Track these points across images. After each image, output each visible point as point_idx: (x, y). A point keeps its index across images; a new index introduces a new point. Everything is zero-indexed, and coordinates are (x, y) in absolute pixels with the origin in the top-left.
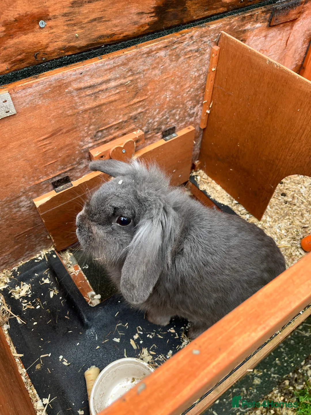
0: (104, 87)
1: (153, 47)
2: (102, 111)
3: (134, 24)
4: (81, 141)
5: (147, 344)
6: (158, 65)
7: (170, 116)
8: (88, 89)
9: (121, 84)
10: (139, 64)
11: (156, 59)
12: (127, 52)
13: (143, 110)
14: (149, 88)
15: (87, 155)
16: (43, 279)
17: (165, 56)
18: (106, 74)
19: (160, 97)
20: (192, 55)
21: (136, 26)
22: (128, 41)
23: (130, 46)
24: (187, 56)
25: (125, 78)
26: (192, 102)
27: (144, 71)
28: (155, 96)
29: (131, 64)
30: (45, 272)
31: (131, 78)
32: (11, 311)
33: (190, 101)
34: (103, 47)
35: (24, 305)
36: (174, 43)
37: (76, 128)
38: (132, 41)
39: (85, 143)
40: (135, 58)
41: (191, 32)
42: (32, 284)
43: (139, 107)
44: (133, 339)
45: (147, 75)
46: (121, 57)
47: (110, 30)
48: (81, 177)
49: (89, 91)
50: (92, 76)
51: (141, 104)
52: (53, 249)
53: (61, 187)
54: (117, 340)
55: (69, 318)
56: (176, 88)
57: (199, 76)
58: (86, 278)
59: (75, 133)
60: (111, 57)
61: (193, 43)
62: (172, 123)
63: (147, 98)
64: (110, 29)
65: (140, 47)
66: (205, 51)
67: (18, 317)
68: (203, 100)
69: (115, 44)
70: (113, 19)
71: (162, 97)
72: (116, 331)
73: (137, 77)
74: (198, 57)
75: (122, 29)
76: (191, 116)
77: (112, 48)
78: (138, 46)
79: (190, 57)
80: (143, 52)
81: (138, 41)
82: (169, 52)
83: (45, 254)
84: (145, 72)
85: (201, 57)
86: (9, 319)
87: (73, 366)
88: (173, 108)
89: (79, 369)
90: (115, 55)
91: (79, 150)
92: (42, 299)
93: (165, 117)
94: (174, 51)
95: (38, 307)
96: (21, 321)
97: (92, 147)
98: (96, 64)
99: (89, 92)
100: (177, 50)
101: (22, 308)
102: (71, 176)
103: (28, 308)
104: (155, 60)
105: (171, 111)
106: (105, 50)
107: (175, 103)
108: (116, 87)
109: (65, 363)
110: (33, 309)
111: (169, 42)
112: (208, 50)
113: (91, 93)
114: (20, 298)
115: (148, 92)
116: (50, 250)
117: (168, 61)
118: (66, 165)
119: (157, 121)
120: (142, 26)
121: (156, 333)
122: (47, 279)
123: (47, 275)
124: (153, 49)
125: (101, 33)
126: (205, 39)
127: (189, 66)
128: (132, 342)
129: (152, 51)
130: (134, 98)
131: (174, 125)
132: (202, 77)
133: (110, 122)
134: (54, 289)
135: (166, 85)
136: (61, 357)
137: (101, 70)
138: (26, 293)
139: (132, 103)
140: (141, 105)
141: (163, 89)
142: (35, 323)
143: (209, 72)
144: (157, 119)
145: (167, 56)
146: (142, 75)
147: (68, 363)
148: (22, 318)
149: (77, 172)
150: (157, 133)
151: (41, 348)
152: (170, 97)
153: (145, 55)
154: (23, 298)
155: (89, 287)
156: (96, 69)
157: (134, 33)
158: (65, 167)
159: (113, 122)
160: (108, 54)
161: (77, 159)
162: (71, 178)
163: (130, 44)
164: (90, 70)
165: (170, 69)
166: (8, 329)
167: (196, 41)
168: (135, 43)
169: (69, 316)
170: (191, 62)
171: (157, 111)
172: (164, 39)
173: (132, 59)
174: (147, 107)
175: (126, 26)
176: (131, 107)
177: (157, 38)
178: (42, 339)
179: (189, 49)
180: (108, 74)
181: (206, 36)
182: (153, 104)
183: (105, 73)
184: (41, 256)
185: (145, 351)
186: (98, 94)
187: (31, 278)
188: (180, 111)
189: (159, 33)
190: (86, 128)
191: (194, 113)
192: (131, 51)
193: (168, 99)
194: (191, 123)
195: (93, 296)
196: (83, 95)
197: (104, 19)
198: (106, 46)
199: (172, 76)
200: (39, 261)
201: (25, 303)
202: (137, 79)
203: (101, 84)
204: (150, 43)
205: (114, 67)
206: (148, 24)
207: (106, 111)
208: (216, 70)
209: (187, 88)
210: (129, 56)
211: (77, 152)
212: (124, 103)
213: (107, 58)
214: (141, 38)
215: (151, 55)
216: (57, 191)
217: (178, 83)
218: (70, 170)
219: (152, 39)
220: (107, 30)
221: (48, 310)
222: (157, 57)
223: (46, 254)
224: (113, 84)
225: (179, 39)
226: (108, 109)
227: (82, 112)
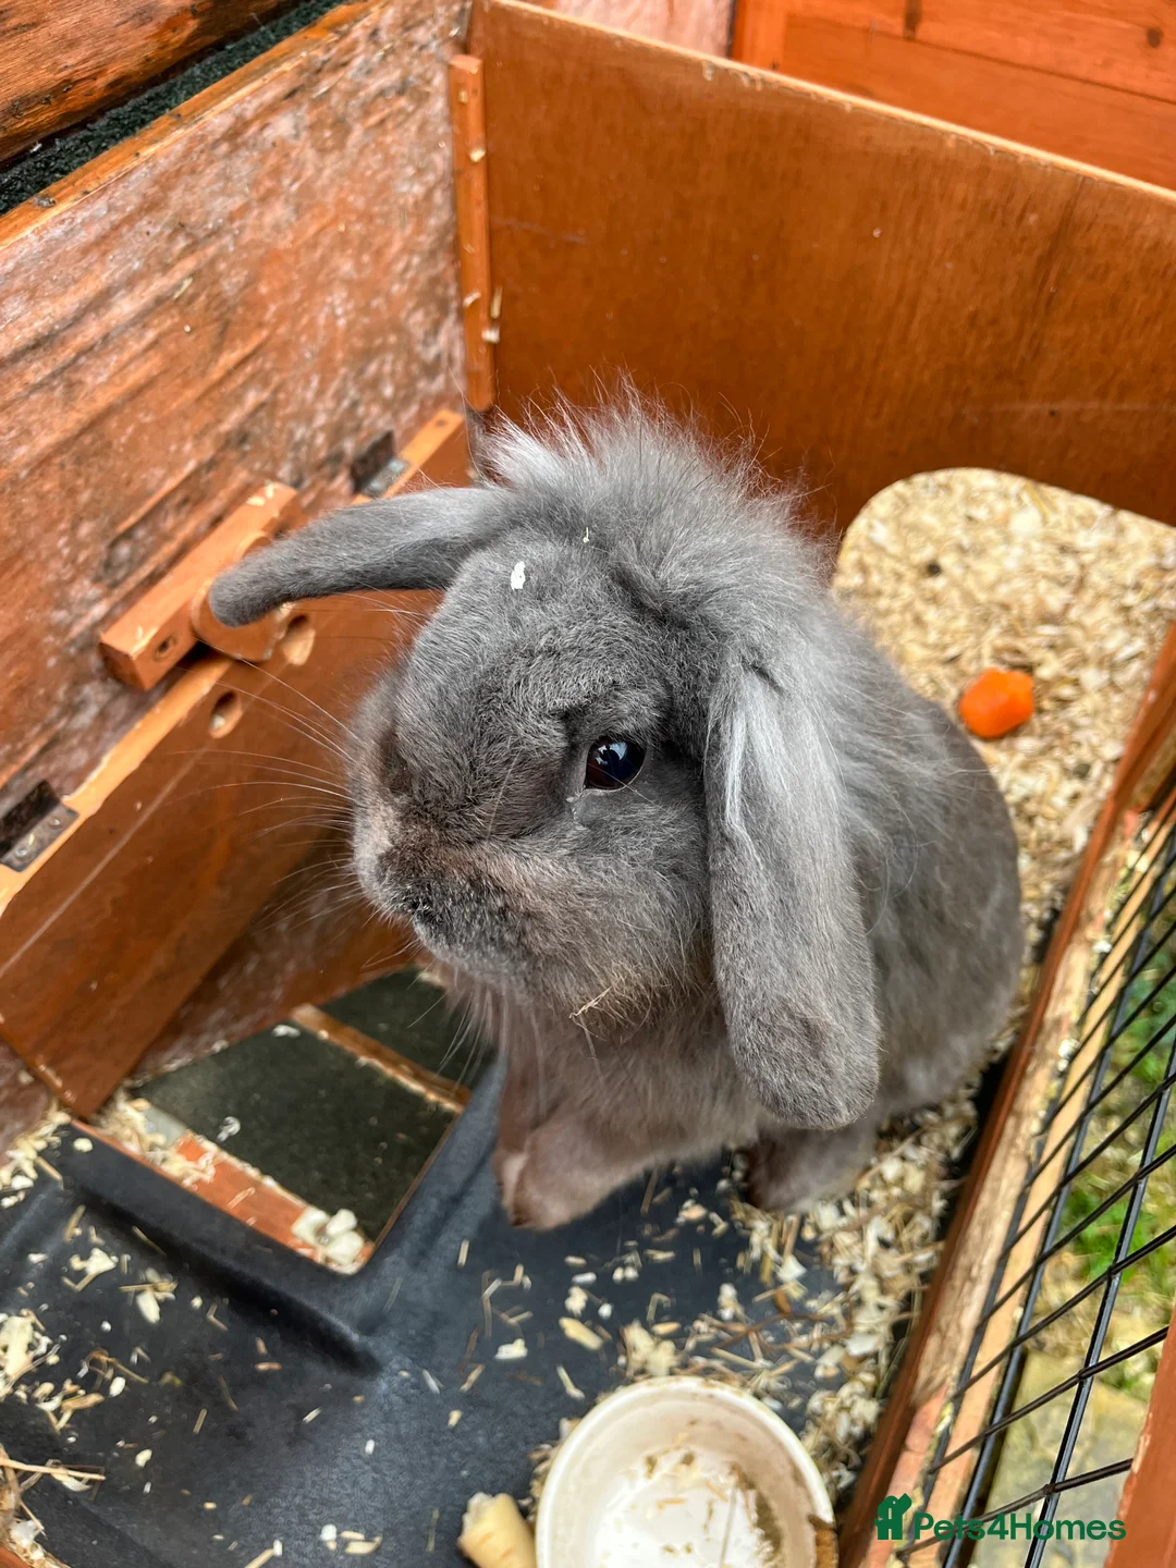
0: (92, 330)
1: (245, 105)
2: (109, 444)
3: (137, 20)
4: (58, 607)
5: (630, 1304)
6: (279, 181)
7: (361, 390)
8: (29, 356)
9: (160, 301)
10: (208, 190)
11: (265, 155)
12: (151, 150)
13: (265, 395)
14: (263, 289)
15: (94, 661)
16: (76, 1263)
17: (297, 136)
18: (87, 271)
19: (312, 323)
20: (387, 111)
21: (150, 28)
22: (131, 103)
23: (143, 123)
24: (373, 120)
25: (166, 268)
26: (427, 314)
27: (231, 218)
28: (295, 320)
29: (176, 197)
30: (73, 1230)
31: (189, 264)
32: (11, 1458)
33: (415, 309)
34: (37, 152)
35: (49, 1407)
36: (319, 71)
37: (19, 554)
38: (150, 99)
39: (76, 609)
40: (185, 169)
41: (366, 12)
42: (35, 1309)
43: (245, 386)
44: (570, 1315)
45: (247, 236)
46: (133, 177)
47: (49, 70)
48: (93, 764)
49: (34, 366)
50: (33, 294)
51: (249, 369)
52: (61, 1118)
53: (31, 839)
54: (514, 1351)
55: (276, 1366)
56: (359, 266)
57: (428, 195)
58: (253, 1172)
59: (22, 579)
60: (92, 186)
61: (384, 57)
62: (377, 421)
63: (269, 338)
64: (49, 63)
65: (193, 116)
66: (429, 82)
67: (56, 1465)
68: (462, 292)
69: (82, 125)
70: (50, 14)
71: (321, 320)
72: (495, 1317)
73: (211, 251)
74: (409, 115)
75: (96, 54)
76: (431, 370)
77: (77, 148)
78: (183, 114)
79: (382, 122)
80: (212, 132)
81: (169, 91)
82: (306, 115)
83: (33, 1155)
84: (237, 224)
85: (418, 116)
86: (25, 1496)
87: (398, 1541)
88: (368, 354)
89: (426, 1538)
90: (103, 172)
91: (57, 651)
92: (117, 1345)
93: (346, 403)
94: (323, 108)
95: (118, 1387)
96: (79, 1479)
97: (108, 620)
98: (37, 232)
99: (37, 371)
100: (335, 98)
101: (49, 1424)
102: (55, 775)
103: (77, 1413)
104: (262, 161)
105: (361, 372)
106: (47, 164)
107: (368, 334)
108: (142, 319)
109: (359, 1547)
110: (97, 1406)
111: (301, 70)
112: (439, 80)
113: (48, 371)
114: (15, 1386)
115: (265, 308)
116: (47, 1129)
117: (310, 154)
118: (21, 736)
119: (322, 428)
120: (172, 24)
121: (641, 1249)
122: (97, 1252)
123: (86, 1236)
124: (249, 114)
125: (14, 88)
126: (421, 35)
127: (388, 160)
128: (574, 1330)
129: (247, 124)
130: (218, 349)
131: (383, 424)
132: (438, 197)
133: (152, 484)
134: (147, 1282)
135: (324, 260)
136: (329, 1533)
137: (66, 252)
138: (32, 1354)
139: (216, 373)
140: (253, 376)
141: (316, 285)
142: (143, 1458)
143: (459, 169)
144: (321, 420)
145: (304, 134)
146: (227, 240)
147: (368, 1539)
148: (72, 1461)
149: (71, 750)
150: (333, 477)
151: (224, 1545)
152: (346, 313)
153: (224, 148)
154: (30, 1379)
155: (284, 1204)
156: (47, 251)
157: (148, 59)
158: (20, 745)
159: (164, 479)
160: (70, 177)
161: (61, 694)
162: (55, 784)
163: (145, 112)
164: (18, 266)
165: (324, 190)
166: (39, 1539)
167: (392, 51)
168: (161, 102)
169: (272, 1355)
170: (389, 139)
171: (315, 382)
172: (276, 62)
173: (178, 173)
174: (276, 379)
175: (112, 37)
176: (217, 396)
177: (240, 65)
178: (210, 1506)
179: (375, 85)
180: (97, 268)
181: (421, 22)
182: (294, 356)
183: (84, 264)
184: (18, 1172)
185: (635, 1335)
186: (77, 369)
187: (20, 1282)
188: (394, 362)
189: (241, 42)
190: (62, 542)
191: (438, 357)
192: (166, 142)
193: (342, 322)
194: (439, 400)
195: (321, 1231)
196: (16, 389)
197: (13, 22)
198: (48, 142)
199: (335, 221)
200: (22, 1196)
201: (49, 1397)
202: (212, 263)
203: (77, 320)
204: (229, 91)
205: (116, 228)
206: (195, 13)
207: (123, 440)
208: (487, 158)
209: (396, 259)
210: (163, 163)
211: (52, 662)
212: (186, 385)
213: (78, 195)
214: (180, 79)
215: (245, 144)
216: (17, 863)
217: (364, 244)
218: (44, 750)
219: (225, 74)
220: (38, 69)
221: (168, 1377)
222: (268, 145)
223: (40, 1153)
224: (125, 307)
225: (334, 51)
226: (130, 430)
227: (31, 473)
